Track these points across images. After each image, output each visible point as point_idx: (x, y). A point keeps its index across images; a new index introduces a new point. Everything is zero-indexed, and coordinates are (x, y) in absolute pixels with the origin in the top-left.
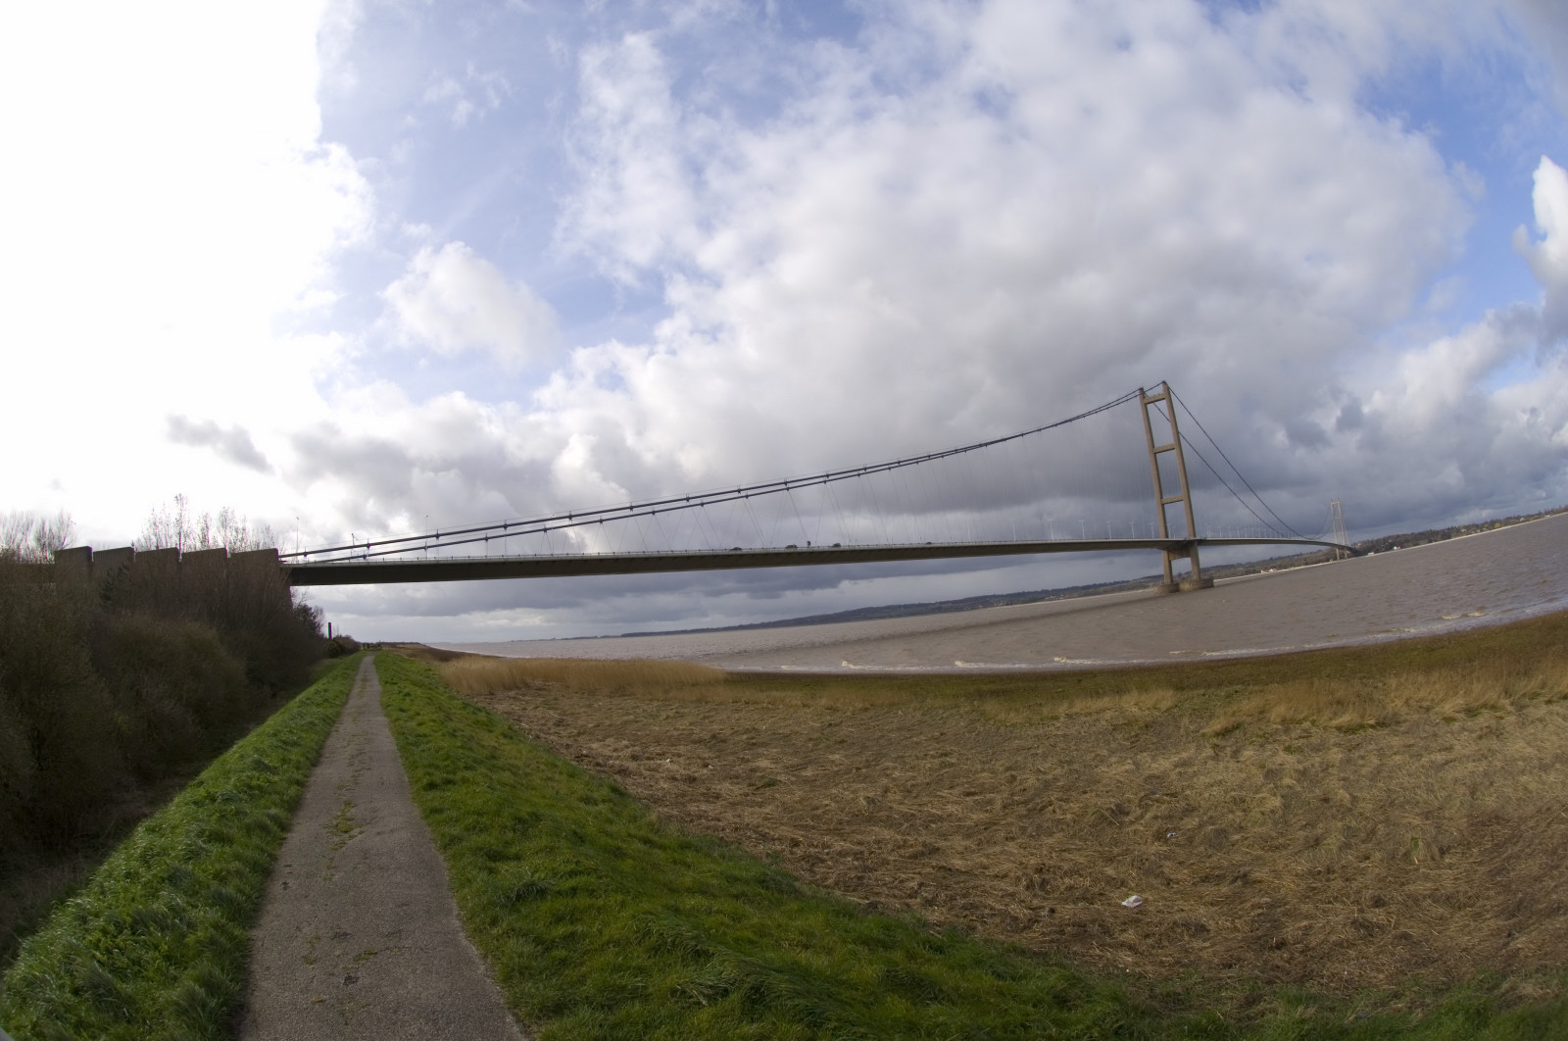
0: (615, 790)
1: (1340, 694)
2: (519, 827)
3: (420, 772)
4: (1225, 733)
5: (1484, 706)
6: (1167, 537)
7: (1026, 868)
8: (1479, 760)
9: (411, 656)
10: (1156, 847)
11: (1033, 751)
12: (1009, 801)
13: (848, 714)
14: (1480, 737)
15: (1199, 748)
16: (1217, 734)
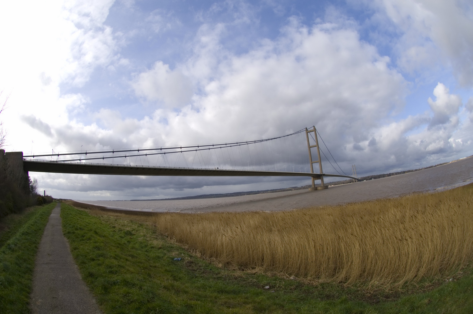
6: (313, 173)
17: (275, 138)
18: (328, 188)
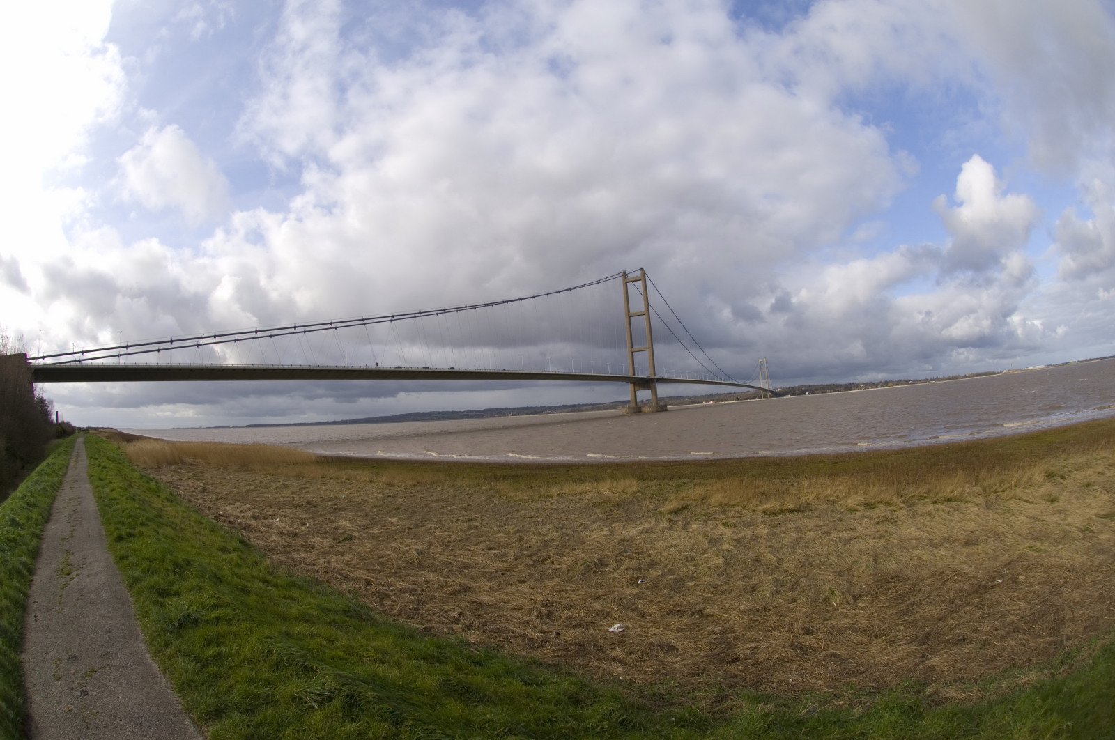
0: (242, 542)
1: (764, 488)
2: (178, 570)
3: (112, 527)
4: (677, 511)
5: (881, 502)
6: (634, 375)
7: (535, 603)
8: (878, 538)
9: (108, 438)
10: (630, 590)
11: (534, 519)
12: (520, 554)
13: (402, 488)
14: (878, 523)
15: (657, 521)
16: (671, 512)
18: (666, 410)
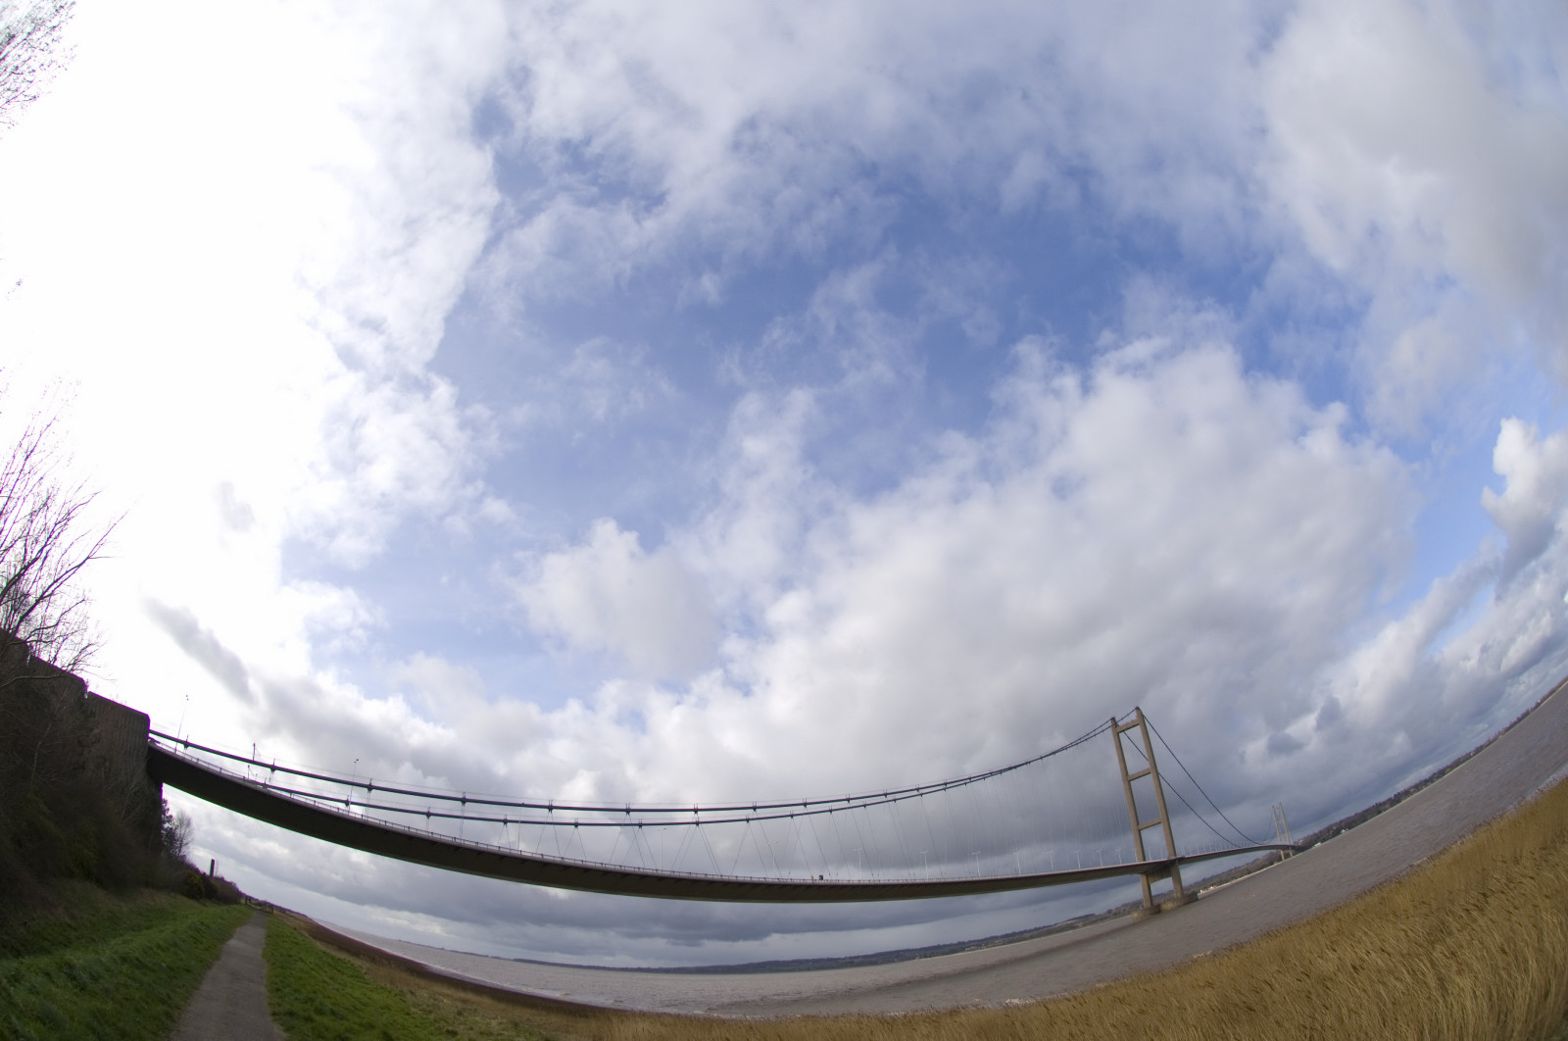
6: (1145, 860)
17: (1010, 769)
18: (1195, 900)
